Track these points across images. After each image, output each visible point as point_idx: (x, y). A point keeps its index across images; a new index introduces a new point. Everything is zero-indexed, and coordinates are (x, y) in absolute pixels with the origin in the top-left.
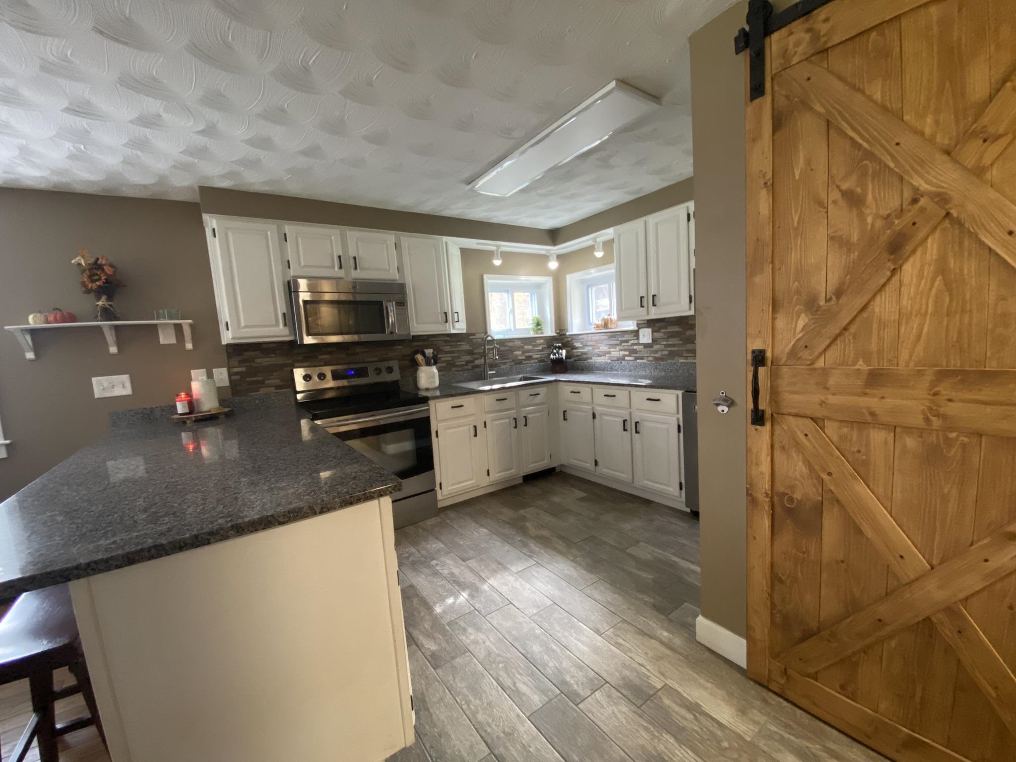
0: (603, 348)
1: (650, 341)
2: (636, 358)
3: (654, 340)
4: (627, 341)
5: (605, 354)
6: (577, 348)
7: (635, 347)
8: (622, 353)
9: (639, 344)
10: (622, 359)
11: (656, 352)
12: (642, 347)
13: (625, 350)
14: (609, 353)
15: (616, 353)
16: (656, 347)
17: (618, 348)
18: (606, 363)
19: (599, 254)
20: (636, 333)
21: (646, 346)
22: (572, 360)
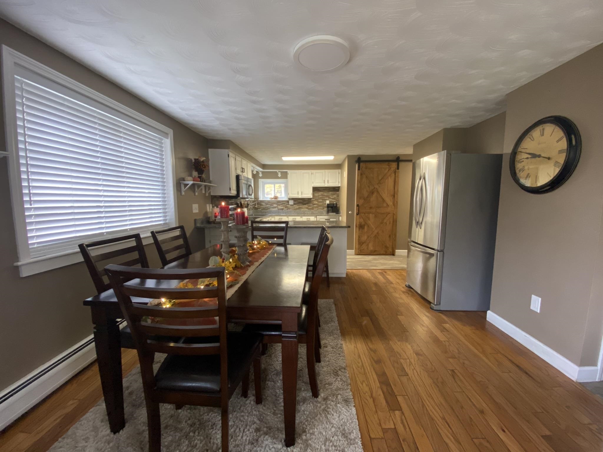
0: (275, 205)
1: (293, 204)
2: (288, 209)
3: (294, 204)
4: (284, 204)
5: (275, 207)
6: (263, 205)
7: (287, 206)
8: (282, 207)
9: (289, 205)
10: (282, 209)
11: (295, 207)
12: (290, 206)
13: (283, 206)
14: (277, 207)
15: (280, 207)
16: (294, 206)
17: (281, 206)
18: (276, 210)
19: (280, 175)
20: (288, 202)
21: (291, 205)
22: (261, 209)
